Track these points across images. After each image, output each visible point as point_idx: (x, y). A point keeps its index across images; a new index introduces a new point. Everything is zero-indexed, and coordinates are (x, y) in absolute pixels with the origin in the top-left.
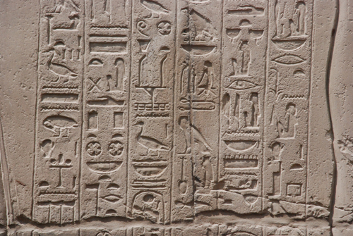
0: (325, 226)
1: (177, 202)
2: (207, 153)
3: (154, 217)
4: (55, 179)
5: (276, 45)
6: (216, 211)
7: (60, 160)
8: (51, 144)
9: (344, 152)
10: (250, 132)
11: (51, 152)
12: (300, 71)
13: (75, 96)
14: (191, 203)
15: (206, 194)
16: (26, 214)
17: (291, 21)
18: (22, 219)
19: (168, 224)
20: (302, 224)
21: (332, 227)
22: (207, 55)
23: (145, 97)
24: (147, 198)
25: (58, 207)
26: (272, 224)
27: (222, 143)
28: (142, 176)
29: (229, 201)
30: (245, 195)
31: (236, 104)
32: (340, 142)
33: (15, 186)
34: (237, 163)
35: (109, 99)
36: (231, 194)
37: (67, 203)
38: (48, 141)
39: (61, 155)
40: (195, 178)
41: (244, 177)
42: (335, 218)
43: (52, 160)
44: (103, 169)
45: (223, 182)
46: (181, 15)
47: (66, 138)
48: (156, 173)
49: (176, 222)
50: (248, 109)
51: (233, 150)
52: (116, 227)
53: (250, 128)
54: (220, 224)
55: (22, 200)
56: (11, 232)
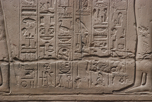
0: (133, 61)
1: (75, 52)
2: (87, 33)
3: (67, 58)
4: (27, 43)
6: (91, 55)
7: (29, 36)
8: (26, 30)
9: (141, 31)
10: (104, 24)
11: (26, 33)
13: (35, 10)
14: (81, 52)
15: (87, 49)
16: (17, 57)
18: (15, 59)
19: (72, 60)
20: (124, 60)
21: (135, 61)
23: (63, 11)
24: (64, 50)
25: (29, 54)
26: (112, 60)
27: (93, 28)
28: (61, 42)
29: (96, 51)
30: (102, 49)
31: (98, 13)
32: (139, 28)
33: (12, 46)
34: (99, 36)
36: (97, 48)
37: (33, 53)
38: (25, 28)
39: (30, 34)
40: (83, 43)
41: (101, 42)
42: (137, 58)
43: (27, 36)
44: (46, 39)
45: (93, 44)
47: (32, 27)
48: (67, 40)
49: (75, 60)
50: (103, 15)
51: (97, 31)
52: (52, 62)
53: (104, 23)
54: (92, 60)
55: (15, 51)
56: (11, 64)
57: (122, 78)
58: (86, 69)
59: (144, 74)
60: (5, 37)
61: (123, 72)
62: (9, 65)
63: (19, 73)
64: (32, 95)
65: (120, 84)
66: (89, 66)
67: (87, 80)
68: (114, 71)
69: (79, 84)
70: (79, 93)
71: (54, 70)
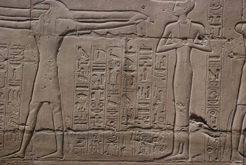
0: (172, 132)
1: (122, 124)
2: (132, 107)
3: (114, 129)
4: (80, 115)
5: (156, 71)
6: (135, 127)
7: (82, 109)
8: (79, 104)
9: (178, 107)
11: (79, 106)
12: (164, 79)
13: (87, 87)
14: (127, 124)
15: (132, 121)
16: (70, 127)
17: (161, 62)
18: (69, 129)
19: (119, 131)
20: (164, 132)
22: (133, 73)
23: (111, 88)
24: (111, 122)
25: (81, 125)
26: (154, 131)
27: (137, 103)
28: (110, 115)
29: (140, 124)
30: (145, 122)
31: (142, 90)
32: (177, 104)
33: (67, 118)
34: (142, 110)
35: (99, 88)
36: (140, 121)
37: (84, 124)
38: (78, 102)
39: (82, 107)
40: (128, 116)
41: (144, 115)
42: (175, 130)
43: (79, 109)
44: (96, 112)
45: (137, 117)
46: (124, 60)
47: (84, 102)
48: (115, 114)
49: (121, 131)
50: (146, 92)
51: (141, 106)
52: (101, 132)
53: (147, 99)
54: (136, 131)
55: (69, 122)
56: (65, 133)
57: (162, 148)
58: (131, 139)
59: (181, 144)
60: (60, 109)
61: (163, 142)
62: (63, 134)
63: (71, 142)
64: (82, 161)
65: (160, 153)
66: (133, 136)
67: (131, 149)
68: (156, 141)
69: (124, 152)
70: (124, 160)
71: (102, 139)
